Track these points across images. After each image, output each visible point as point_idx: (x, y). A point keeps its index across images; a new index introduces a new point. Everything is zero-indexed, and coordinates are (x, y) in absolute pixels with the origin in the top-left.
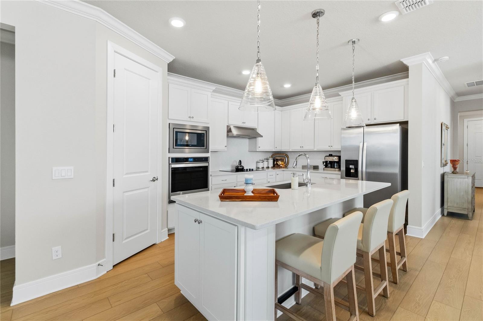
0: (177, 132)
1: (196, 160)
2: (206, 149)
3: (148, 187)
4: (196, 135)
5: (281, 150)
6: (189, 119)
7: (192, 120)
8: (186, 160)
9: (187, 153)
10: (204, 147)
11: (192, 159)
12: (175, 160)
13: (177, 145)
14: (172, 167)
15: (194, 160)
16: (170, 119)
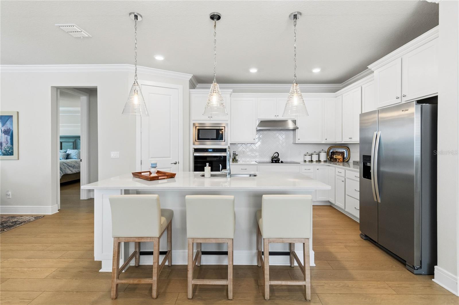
1: (215, 150)
2: (225, 141)
3: (171, 168)
4: (215, 130)
5: (336, 142)
6: (209, 119)
7: (211, 119)
8: (206, 150)
9: (209, 145)
10: (223, 140)
11: (211, 150)
12: (196, 150)
13: (199, 139)
14: (195, 155)
15: (213, 150)
16: (193, 120)
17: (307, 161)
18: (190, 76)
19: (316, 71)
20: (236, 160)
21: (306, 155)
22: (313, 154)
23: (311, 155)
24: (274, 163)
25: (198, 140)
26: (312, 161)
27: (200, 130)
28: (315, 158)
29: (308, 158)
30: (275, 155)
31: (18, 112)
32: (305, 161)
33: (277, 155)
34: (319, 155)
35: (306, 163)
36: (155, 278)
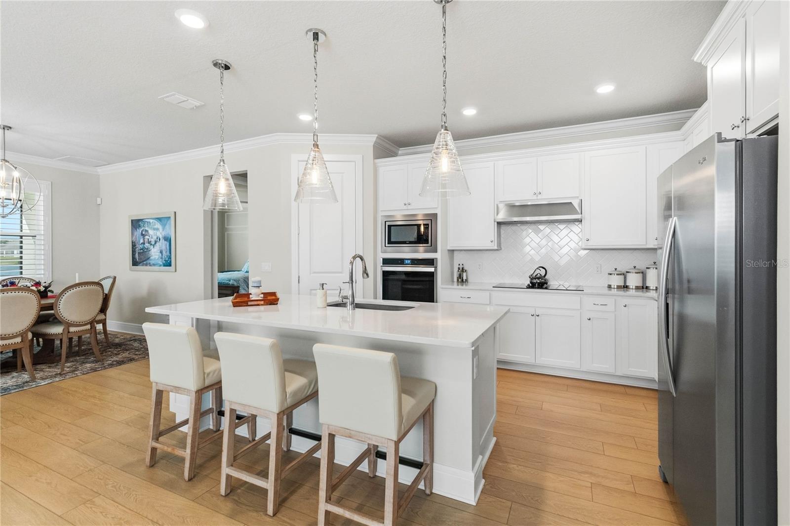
0: (390, 227)
1: (416, 262)
2: (431, 246)
4: (416, 227)
6: (405, 207)
7: (409, 207)
8: (400, 262)
9: (406, 253)
10: (428, 243)
11: (409, 261)
12: (386, 262)
13: (390, 242)
14: (384, 270)
15: (412, 262)
16: (381, 211)
17: (613, 287)
18: (373, 138)
19: (605, 89)
20: (463, 280)
21: (611, 274)
22: (628, 272)
23: (624, 275)
24: (536, 288)
25: (388, 244)
26: (626, 287)
27: (392, 227)
28: (634, 280)
29: (617, 281)
30: (538, 271)
31: (175, 212)
32: (610, 287)
33: (543, 272)
34: (644, 274)
35: (610, 290)
36: (188, 450)
